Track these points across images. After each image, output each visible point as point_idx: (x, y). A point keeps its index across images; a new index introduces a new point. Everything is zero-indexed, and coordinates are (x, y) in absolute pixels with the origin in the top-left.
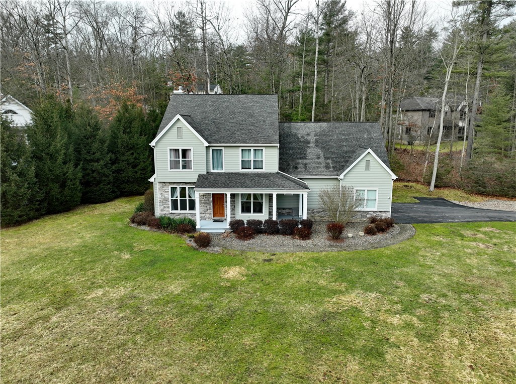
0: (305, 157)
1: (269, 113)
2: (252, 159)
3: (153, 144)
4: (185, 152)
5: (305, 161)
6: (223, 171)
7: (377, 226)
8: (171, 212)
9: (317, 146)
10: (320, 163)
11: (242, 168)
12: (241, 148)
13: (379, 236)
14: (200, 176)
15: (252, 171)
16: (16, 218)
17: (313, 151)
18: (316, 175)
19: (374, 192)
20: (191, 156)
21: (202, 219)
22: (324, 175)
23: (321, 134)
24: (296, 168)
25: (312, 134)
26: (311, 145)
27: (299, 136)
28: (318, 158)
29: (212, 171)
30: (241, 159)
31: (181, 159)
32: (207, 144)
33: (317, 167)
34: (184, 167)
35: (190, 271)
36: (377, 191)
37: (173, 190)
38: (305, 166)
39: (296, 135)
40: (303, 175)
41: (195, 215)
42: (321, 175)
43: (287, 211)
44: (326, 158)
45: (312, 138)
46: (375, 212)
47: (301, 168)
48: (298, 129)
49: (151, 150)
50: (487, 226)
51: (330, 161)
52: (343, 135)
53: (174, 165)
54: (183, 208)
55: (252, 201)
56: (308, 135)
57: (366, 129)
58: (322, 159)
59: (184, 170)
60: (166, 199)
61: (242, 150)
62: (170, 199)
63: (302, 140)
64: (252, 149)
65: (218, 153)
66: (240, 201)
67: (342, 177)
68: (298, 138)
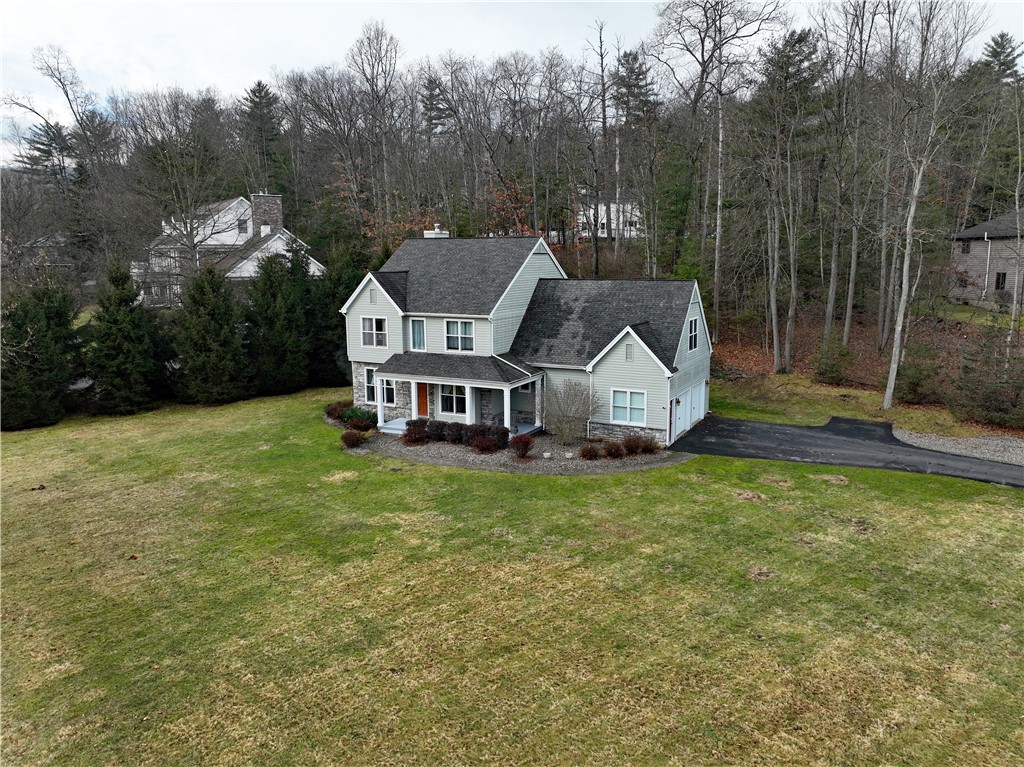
0: (554, 335)
2: (460, 336)
3: (343, 310)
4: (379, 323)
5: (554, 341)
6: (425, 351)
8: (367, 402)
9: (580, 318)
10: (572, 346)
11: (449, 348)
12: (445, 320)
13: (601, 461)
14: (396, 355)
15: (459, 352)
16: (216, 396)
17: (572, 326)
18: (558, 363)
19: (640, 396)
20: (387, 330)
22: (570, 364)
23: (596, 300)
24: (536, 351)
25: (582, 300)
26: (574, 316)
27: (563, 301)
28: (574, 337)
29: (412, 350)
30: (445, 335)
31: (374, 331)
32: (402, 313)
33: (566, 351)
35: (298, 469)
36: (645, 395)
37: (370, 373)
38: (550, 348)
39: (558, 300)
40: (542, 362)
41: (376, 407)
42: (566, 363)
43: (524, 416)
44: (585, 337)
45: (578, 307)
46: (643, 429)
47: (543, 351)
49: (342, 318)
50: (828, 473)
51: (587, 341)
52: (629, 301)
53: (368, 340)
55: (454, 395)
56: (576, 300)
57: (669, 292)
58: (579, 339)
59: (379, 347)
60: (363, 387)
61: (448, 323)
62: (366, 384)
63: (564, 307)
64: (459, 321)
65: (418, 326)
66: (440, 394)
67: (589, 368)
68: (559, 305)
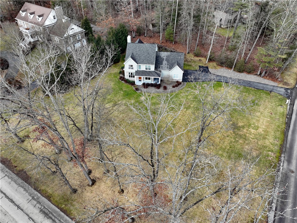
0: (162, 64)
1: (153, 53)
2: (148, 68)
3: (124, 64)
4: (132, 66)
5: (162, 66)
6: (141, 70)
7: (178, 84)
8: (129, 78)
9: (166, 60)
10: (166, 66)
11: (146, 69)
12: (145, 65)
13: (176, 88)
14: (136, 71)
15: (148, 70)
17: (165, 62)
18: (164, 70)
20: (133, 67)
21: (136, 80)
23: (168, 57)
24: (160, 67)
25: (165, 56)
26: (165, 60)
27: (162, 57)
28: (166, 65)
29: (138, 70)
30: (145, 67)
32: (137, 64)
33: (165, 68)
34: (132, 69)
35: (135, 98)
37: (129, 73)
39: (161, 56)
40: (161, 70)
44: (168, 65)
45: (165, 58)
46: (178, 79)
47: (161, 68)
48: (161, 54)
51: (168, 66)
52: (174, 57)
53: (130, 68)
54: (132, 77)
56: (164, 56)
57: (180, 55)
58: (167, 65)
60: (128, 75)
63: (162, 58)
64: (148, 65)
65: (140, 66)
67: (170, 71)
68: (161, 58)
